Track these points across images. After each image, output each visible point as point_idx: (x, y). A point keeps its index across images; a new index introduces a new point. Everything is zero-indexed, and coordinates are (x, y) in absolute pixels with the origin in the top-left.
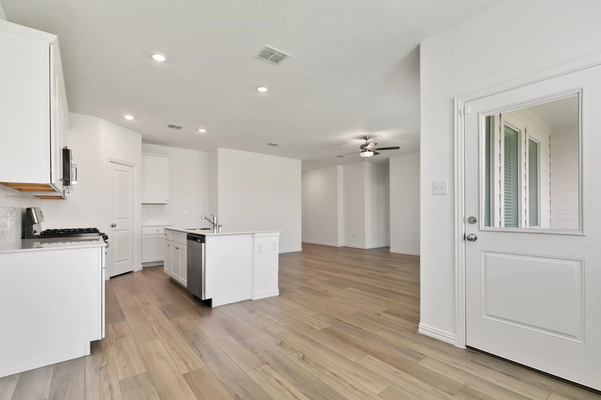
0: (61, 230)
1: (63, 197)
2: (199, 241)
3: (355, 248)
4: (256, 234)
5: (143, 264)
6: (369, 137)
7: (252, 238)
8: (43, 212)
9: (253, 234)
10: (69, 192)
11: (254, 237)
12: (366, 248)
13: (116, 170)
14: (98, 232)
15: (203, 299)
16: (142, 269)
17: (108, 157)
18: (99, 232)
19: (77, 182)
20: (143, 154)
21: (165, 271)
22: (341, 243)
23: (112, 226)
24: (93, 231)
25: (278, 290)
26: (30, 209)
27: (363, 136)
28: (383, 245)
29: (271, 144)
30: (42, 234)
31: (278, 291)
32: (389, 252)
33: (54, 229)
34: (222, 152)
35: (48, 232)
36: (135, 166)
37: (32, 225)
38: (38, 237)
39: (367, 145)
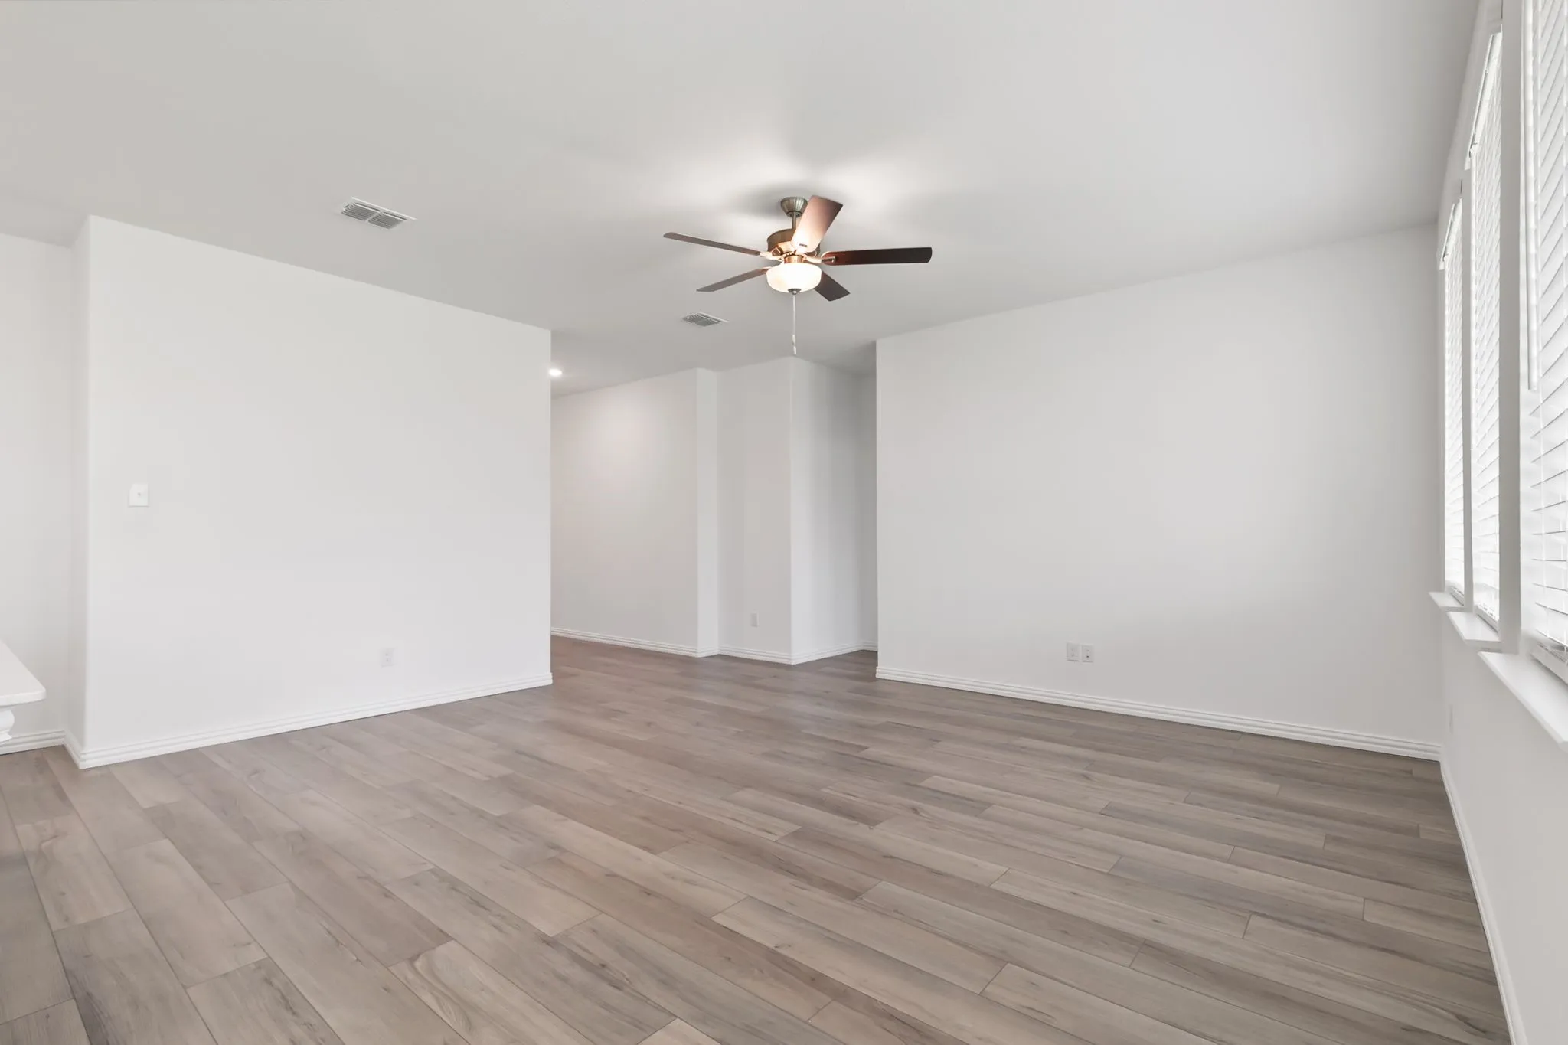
6: (806, 203)
12: (793, 663)
22: (707, 643)
27: (781, 197)
28: (851, 646)
32: (872, 678)
39: (786, 235)
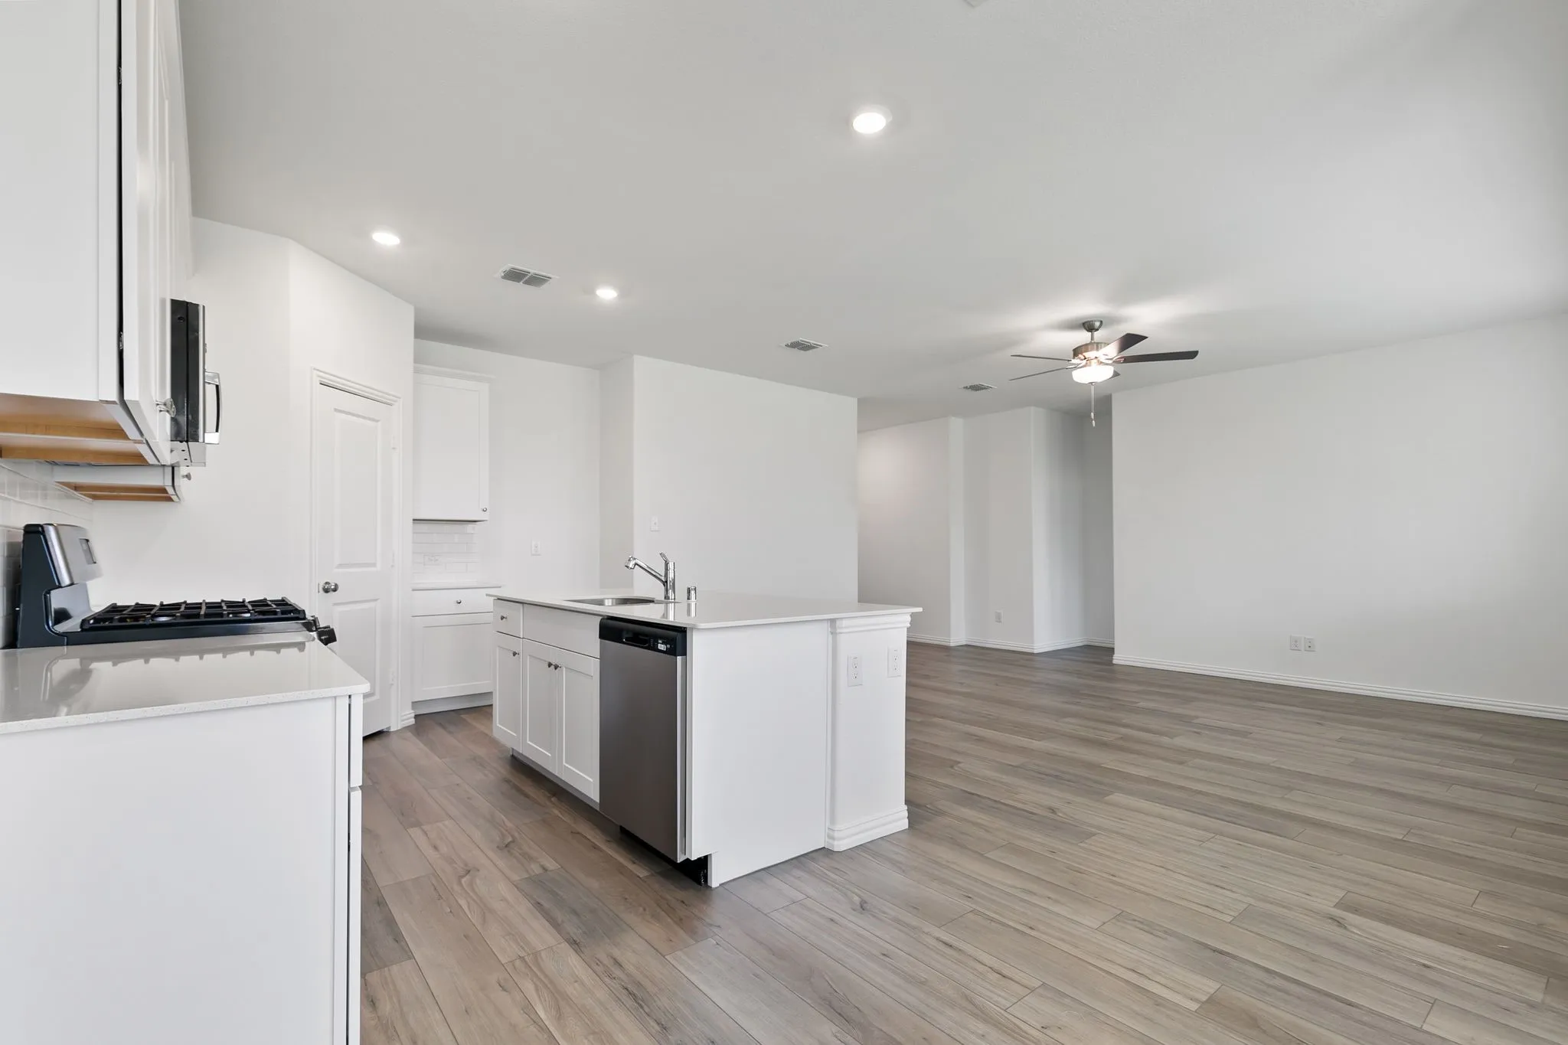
0: (163, 607)
1: (170, 491)
2: (662, 647)
3: (1013, 652)
4: (845, 623)
5: (415, 704)
6: (1101, 322)
7: (830, 636)
8: (94, 544)
9: (833, 621)
10: (188, 477)
11: (838, 631)
12: (1036, 651)
13: (336, 410)
14: (301, 616)
15: (680, 859)
16: (412, 721)
17: (314, 369)
18: (305, 618)
19: (220, 436)
20: (416, 371)
21: (496, 734)
22: (958, 634)
23: (326, 591)
24: (283, 613)
25: (903, 811)
26: (40, 529)
27: (1084, 321)
29: (796, 345)
30: (86, 627)
31: (906, 814)
32: (1110, 663)
33: (137, 604)
34: (645, 369)
35: (111, 620)
36: (395, 401)
37: (49, 592)
38: (71, 639)
